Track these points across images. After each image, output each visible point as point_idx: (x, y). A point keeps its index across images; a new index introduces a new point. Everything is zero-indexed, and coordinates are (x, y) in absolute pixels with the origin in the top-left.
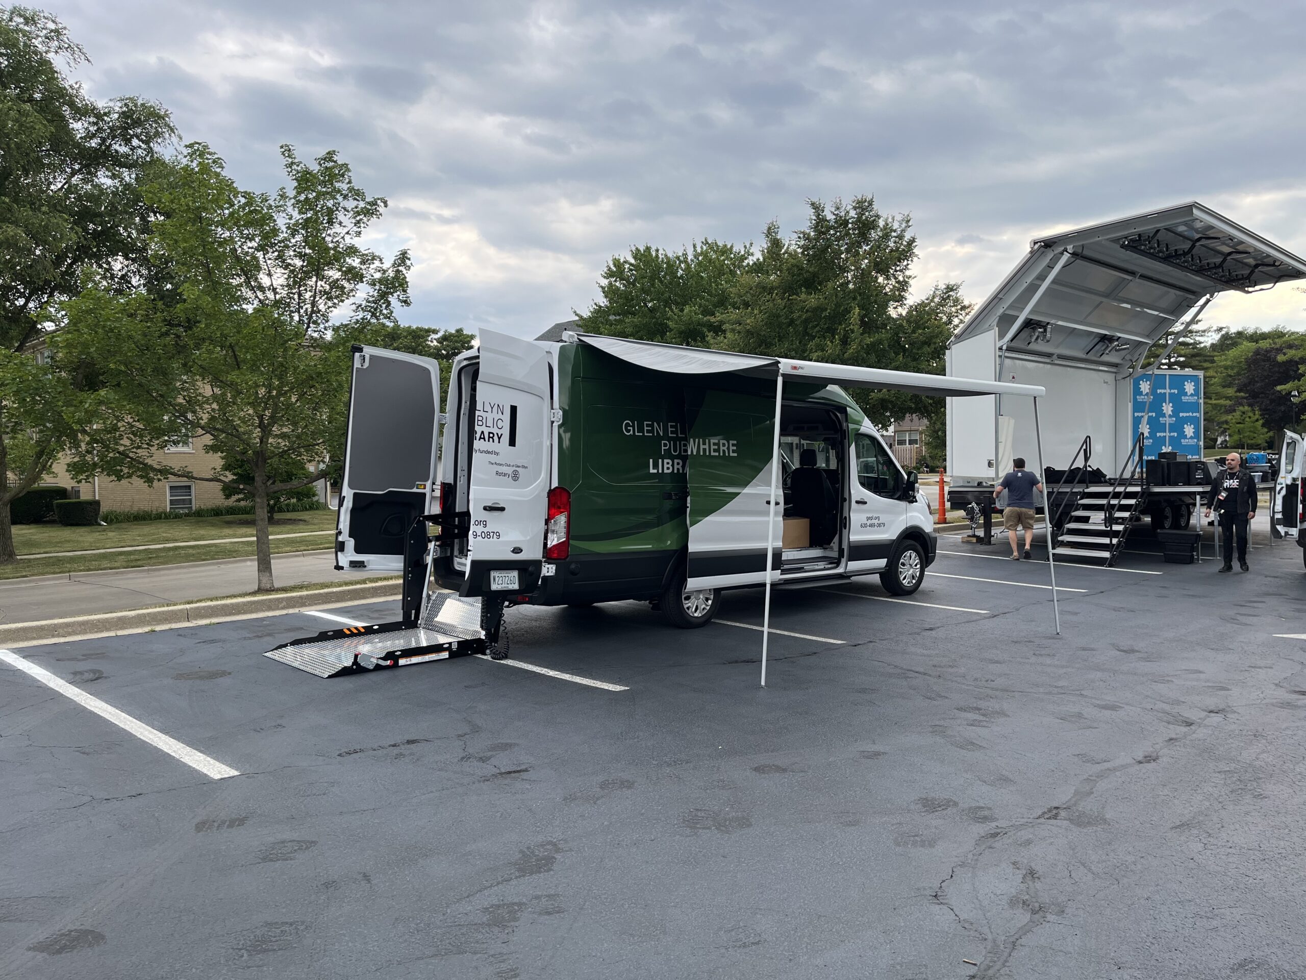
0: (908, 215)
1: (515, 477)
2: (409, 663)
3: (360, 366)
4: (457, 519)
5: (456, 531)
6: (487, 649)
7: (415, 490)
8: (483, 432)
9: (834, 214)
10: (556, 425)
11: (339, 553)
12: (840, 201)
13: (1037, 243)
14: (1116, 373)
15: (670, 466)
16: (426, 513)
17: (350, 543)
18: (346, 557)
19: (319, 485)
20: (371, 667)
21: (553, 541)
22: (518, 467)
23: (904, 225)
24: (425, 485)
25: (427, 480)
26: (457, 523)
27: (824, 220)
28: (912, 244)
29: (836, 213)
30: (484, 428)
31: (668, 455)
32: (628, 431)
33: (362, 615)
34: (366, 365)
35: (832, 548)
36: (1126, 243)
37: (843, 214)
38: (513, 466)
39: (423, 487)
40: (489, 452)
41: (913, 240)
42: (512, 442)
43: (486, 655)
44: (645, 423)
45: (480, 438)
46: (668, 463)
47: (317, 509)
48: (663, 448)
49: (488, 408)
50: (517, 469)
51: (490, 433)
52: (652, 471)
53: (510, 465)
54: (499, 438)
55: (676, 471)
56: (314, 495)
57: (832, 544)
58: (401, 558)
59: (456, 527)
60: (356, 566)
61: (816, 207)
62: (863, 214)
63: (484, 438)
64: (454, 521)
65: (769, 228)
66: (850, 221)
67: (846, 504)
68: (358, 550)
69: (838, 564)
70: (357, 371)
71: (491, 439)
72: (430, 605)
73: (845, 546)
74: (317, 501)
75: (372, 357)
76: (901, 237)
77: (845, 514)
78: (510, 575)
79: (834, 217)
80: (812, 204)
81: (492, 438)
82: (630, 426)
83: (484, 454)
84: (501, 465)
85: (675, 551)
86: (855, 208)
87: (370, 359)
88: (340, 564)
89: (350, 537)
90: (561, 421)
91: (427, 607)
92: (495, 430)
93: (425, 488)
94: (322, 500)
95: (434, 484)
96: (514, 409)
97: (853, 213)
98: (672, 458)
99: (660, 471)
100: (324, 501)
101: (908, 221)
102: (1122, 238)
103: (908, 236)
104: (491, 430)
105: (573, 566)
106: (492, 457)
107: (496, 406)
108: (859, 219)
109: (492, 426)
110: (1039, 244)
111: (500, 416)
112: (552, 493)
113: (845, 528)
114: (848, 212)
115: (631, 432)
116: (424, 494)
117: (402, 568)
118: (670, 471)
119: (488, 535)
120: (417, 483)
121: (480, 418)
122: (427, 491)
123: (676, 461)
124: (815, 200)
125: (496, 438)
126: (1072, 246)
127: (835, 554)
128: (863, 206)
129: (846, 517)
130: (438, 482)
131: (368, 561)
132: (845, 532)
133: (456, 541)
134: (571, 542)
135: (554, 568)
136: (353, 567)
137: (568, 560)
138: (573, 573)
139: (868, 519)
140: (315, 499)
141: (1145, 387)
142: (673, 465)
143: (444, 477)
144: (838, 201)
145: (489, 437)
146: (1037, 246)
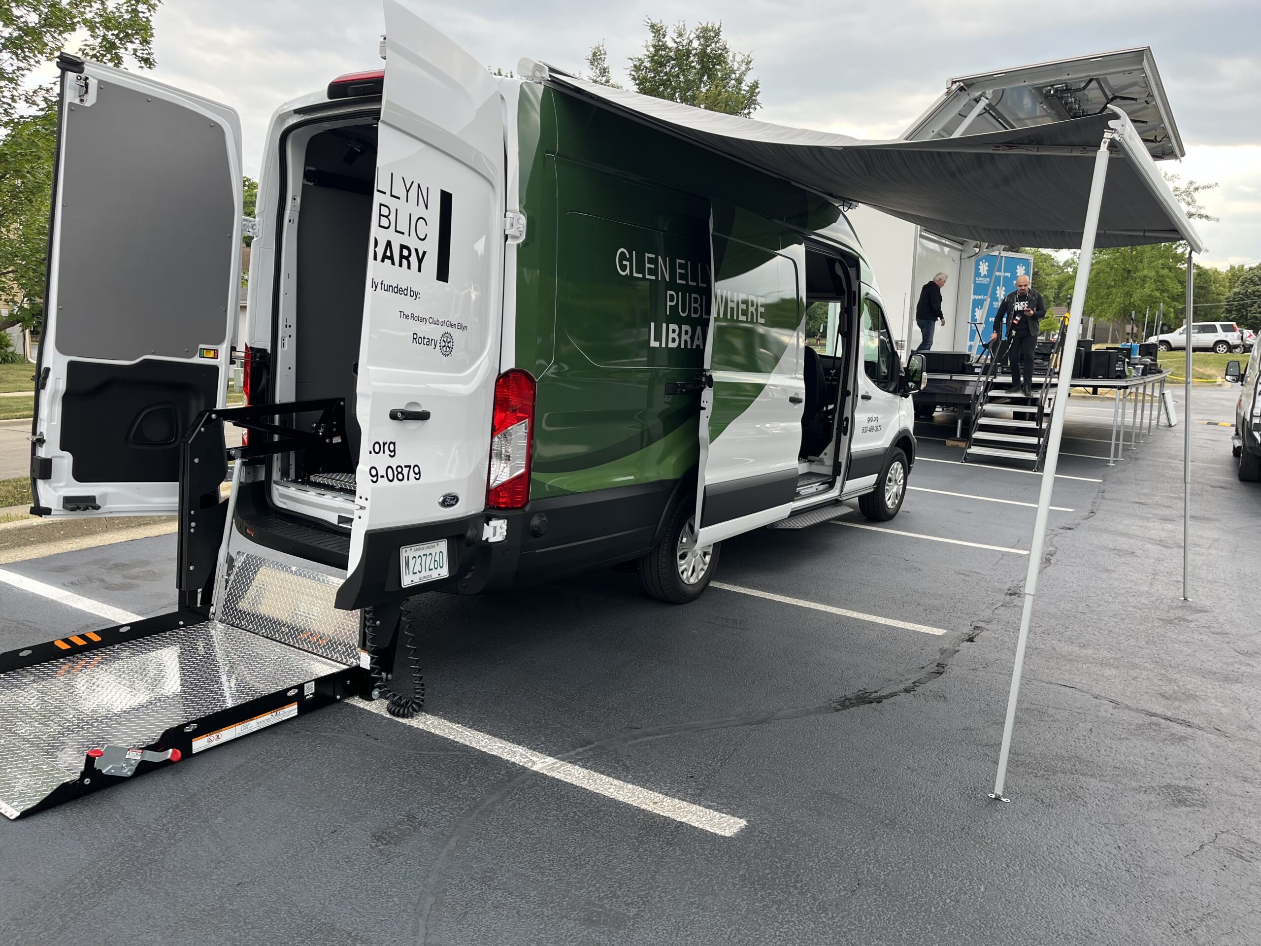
0: (749, 56)
1: (447, 346)
2: (215, 743)
3: (77, 101)
4: (277, 416)
5: (276, 438)
6: (373, 688)
7: (197, 360)
8: (389, 244)
9: (675, 42)
10: (513, 244)
11: (40, 483)
12: (684, 25)
13: (955, 82)
14: (961, 251)
15: (675, 336)
16: (219, 406)
17: (64, 462)
18: (55, 489)
19: (14, 332)
20: (127, 772)
21: (502, 473)
22: (453, 326)
23: (743, 68)
24: (216, 352)
25: (220, 341)
26: (277, 423)
27: (665, 47)
28: (755, 89)
29: (678, 40)
30: (390, 234)
31: (674, 318)
32: (624, 268)
33: (90, 579)
34: (91, 99)
35: (822, 462)
36: (1052, 92)
37: (684, 43)
38: (443, 323)
39: (212, 354)
40: (398, 290)
41: (755, 86)
42: (443, 274)
43: (370, 699)
44: (647, 255)
45: (385, 257)
46: (674, 331)
47: (13, 361)
48: (669, 303)
49: (399, 190)
50: (449, 330)
51: (403, 247)
52: (654, 344)
53: (436, 323)
54: (420, 261)
55: (682, 346)
56: (7, 346)
57: (822, 456)
58: (174, 487)
59: (276, 430)
60: (79, 508)
61: (657, 30)
62: (708, 46)
63: (391, 258)
64: (273, 420)
65: (594, 54)
66: (693, 52)
67: (849, 400)
68: (81, 474)
69: (831, 485)
70: (70, 110)
71: (405, 262)
72: (232, 577)
73: (843, 459)
74: (13, 353)
75: (103, 86)
76: (739, 81)
77: (847, 413)
78: (433, 551)
79: (675, 45)
80: (652, 26)
81: (407, 258)
82: (627, 260)
83: (390, 294)
84: (422, 320)
85: (675, 481)
86: (698, 38)
87: (100, 88)
88: (43, 504)
89: (63, 447)
90: (523, 237)
91: (227, 582)
92: (412, 242)
93: (216, 357)
94: (19, 351)
95: (233, 349)
96: (446, 199)
97: (696, 44)
98: (680, 322)
99: (664, 345)
100: (22, 353)
101: (748, 63)
102: (1047, 86)
103: (748, 80)
104: (405, 240)
105: (536, 521)
106: (407, 304)
107: (415, 186)
108: (704, 51)
109: (407, 233)
110: (958, 84)
111: (420, 211)
112: (504, 381)
113: (845, 434)
114: (691, 41)
115: (628, 271)
116: (215, 370)
117: (176, 506)
118: (675, 345)
119: (397, 474)
120: (201, 346)
121: (385, 211)
122: (222, 361)
123: (684, 327)
124: (655, 21)
125: (413, 259)
126: (992, 91)
127: (826, 469)
128: (708, 35)
129: (847, 419)
130: (241, 348)
131: (104, 496)
132: (845, 439)
133: (277, 457)
134: (534, 475)
135: (505, 527)
136: (72, 510)
137: (527, 508)
138: (536, 534)
139: (870, 420)
140: (10, 349)
141: (984, 268)
142: (680, 335)
143: (252, 335)
144: (681, 24)
145: (402, 257)
146: (955, 87)
